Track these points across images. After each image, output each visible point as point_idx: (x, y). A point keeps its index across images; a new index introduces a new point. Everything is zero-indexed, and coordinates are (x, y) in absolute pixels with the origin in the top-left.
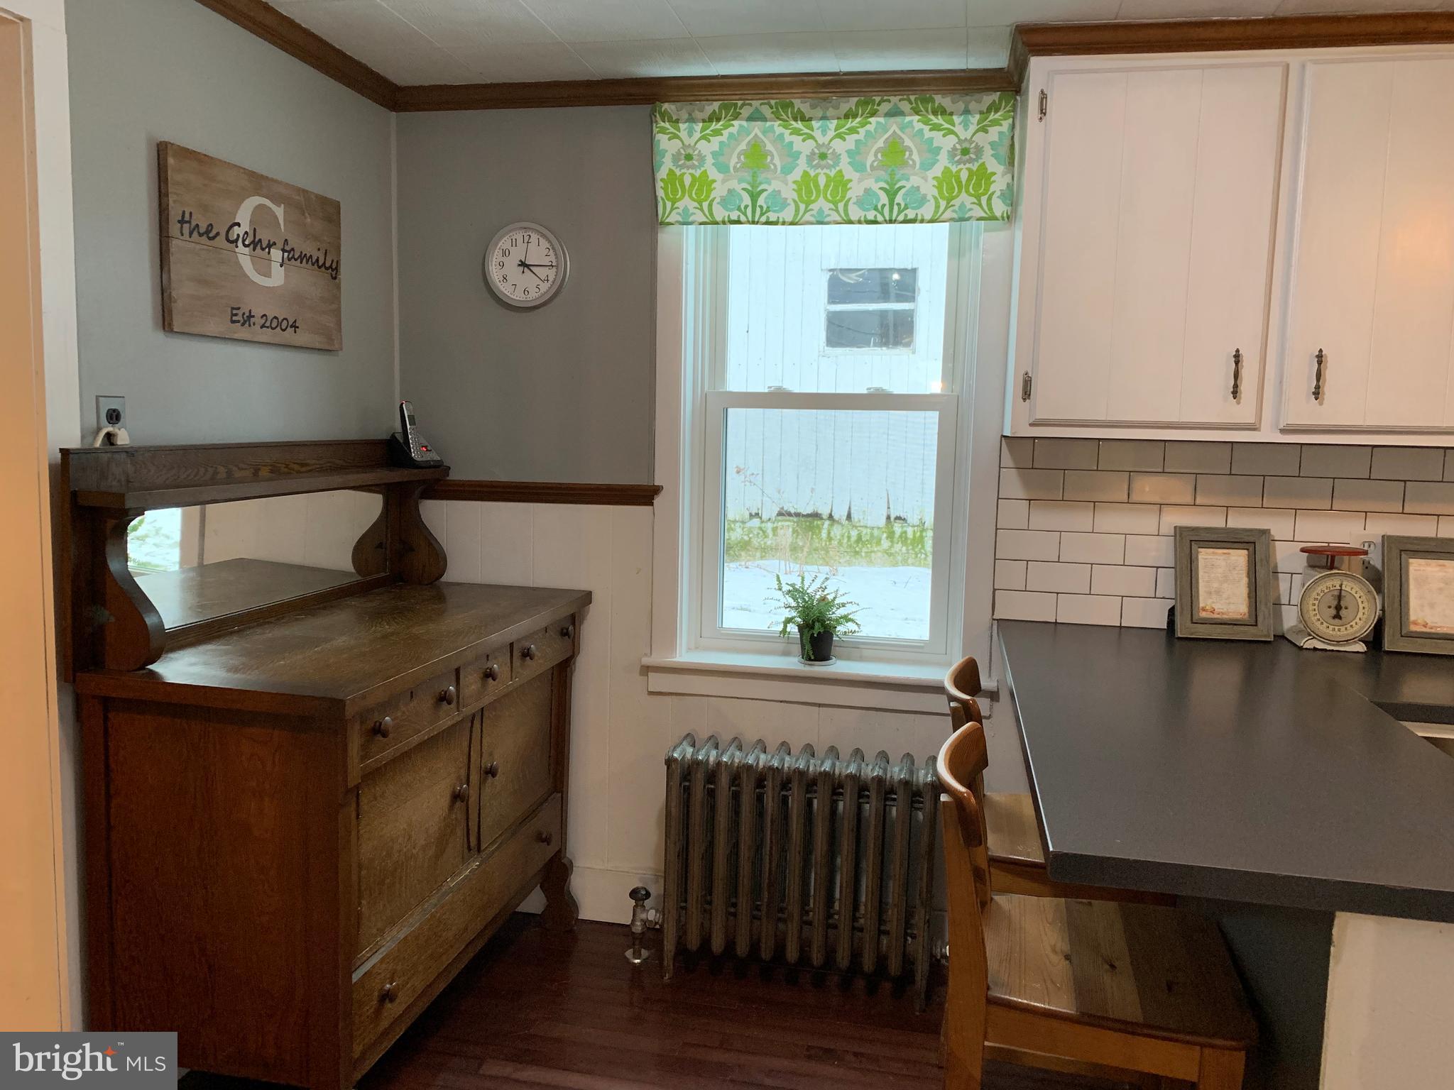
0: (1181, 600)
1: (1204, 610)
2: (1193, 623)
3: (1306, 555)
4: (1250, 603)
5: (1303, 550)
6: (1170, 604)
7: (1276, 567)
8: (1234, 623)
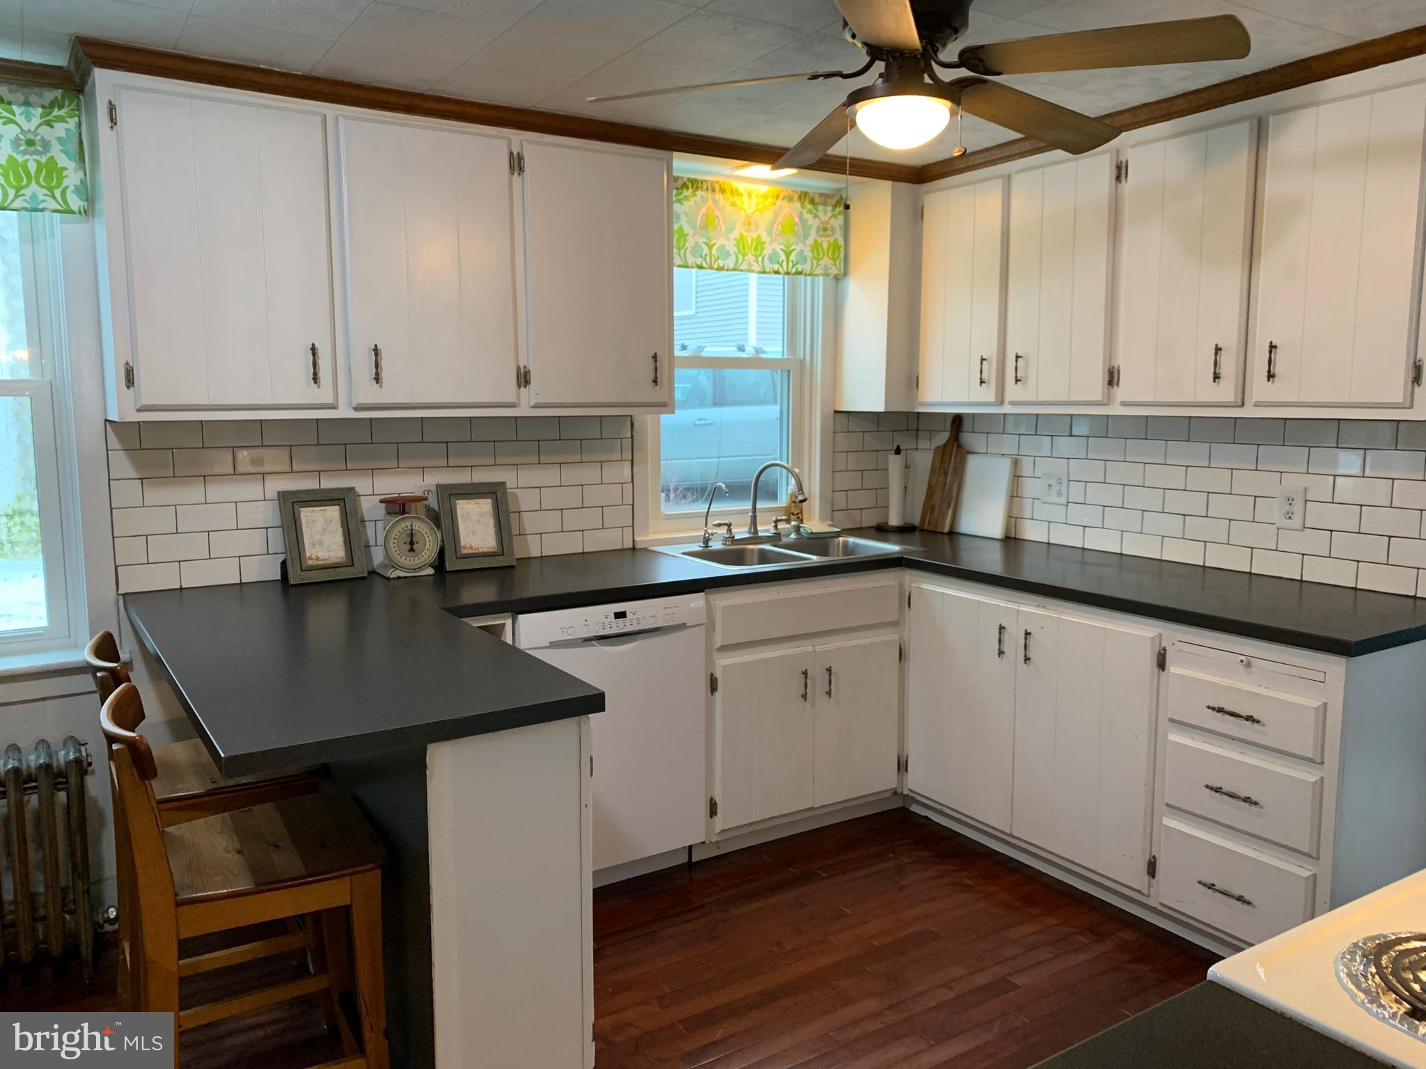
0: (290, 552)
1: (310, 558)
2: (302, 571)
3: (384, 505)
4: (346, 547)
5: (382, 501)
6: (282, 557)
7: (363, 517)
8: (335, 567)
